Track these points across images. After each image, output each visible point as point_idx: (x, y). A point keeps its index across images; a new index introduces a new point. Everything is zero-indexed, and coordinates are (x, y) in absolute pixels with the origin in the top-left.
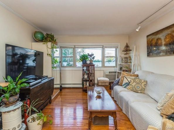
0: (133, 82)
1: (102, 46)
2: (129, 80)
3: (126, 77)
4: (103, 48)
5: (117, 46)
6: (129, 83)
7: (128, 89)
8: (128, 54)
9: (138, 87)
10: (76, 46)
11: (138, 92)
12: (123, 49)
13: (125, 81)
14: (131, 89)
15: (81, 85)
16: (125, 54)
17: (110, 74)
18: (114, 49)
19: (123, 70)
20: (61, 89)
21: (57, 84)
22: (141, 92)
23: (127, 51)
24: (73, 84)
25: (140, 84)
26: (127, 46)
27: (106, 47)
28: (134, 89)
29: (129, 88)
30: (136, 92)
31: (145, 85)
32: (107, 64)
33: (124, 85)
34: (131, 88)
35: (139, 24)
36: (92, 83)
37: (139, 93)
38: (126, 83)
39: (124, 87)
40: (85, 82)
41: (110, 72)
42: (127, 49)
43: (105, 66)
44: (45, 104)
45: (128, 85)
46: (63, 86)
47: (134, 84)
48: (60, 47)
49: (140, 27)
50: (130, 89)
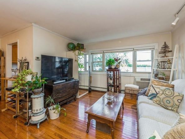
0: (162, 94)
1: (133, 49)
2: (157, 90)
3: (154, 86)
4: (134, 51)
5: (153, 47)
6: (157, 94)
7: (154, 101)
8: (167, 57)
9: (168, 102)
10: (104, 52)
11: (168, 109)
12: (160, 51)
13: (152, 91)
14: (158, 102)
15: (107, 89)
16: (163, 57)
17: (141, 81)
18: (150, 51)
19: (159, 77)
20: (90, 91)
21: (86, 86)
22: (173, 109)
23: (165, 52)
24: (101, 88)
25: (172, 97)
26: (166, 46)
27: (138, 50)
28: (162, 103)
29: (156, 100)
30: (165, 108)
31: (179, 101)
32: (138, 70)
33: (150, 96)
34: (157, 100)
35: (177, 15)
36: (119, 89)
37: (170, 110)
38: (153, 94)
39: (150, 99)
40: (110, 88)
41: (142, 79)
42: (165, 50)
43: (137, 71)
44: (68, 101)
45: (155, 97)
46: (93, 88)
47: (163, 96)
48: (91, 53)
49: (177, 19)
50: (156, 102)
